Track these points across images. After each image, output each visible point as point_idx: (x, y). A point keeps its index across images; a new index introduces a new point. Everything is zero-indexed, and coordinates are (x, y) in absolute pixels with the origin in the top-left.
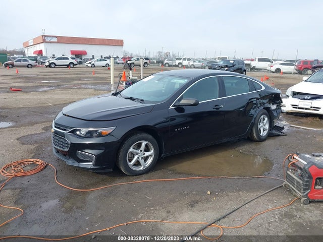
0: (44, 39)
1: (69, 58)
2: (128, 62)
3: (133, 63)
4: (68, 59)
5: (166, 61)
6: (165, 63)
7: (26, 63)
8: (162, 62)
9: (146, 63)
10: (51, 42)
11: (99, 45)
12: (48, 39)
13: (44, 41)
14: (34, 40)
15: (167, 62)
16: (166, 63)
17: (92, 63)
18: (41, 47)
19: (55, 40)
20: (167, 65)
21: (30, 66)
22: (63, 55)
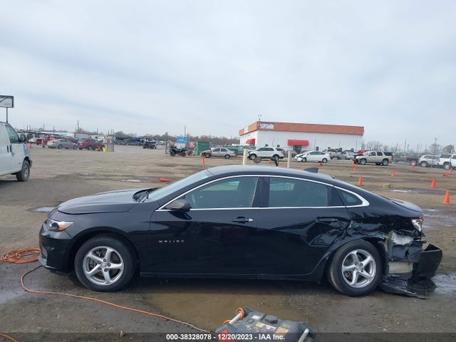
0: (259, 126)
1: (274, 148)
2: (357, 157)
3: (365, 159)
4: (272, 150)
5: (422, 159)
6: (420, 161)
7: (224, 153)
8: (416, 160)
9: (387, 159)
10: (266, 130)
11: (332, 133)
12: (263, 126)
13: (259, 129)
14: (250, 127)
15: (424, 160)
16: (423, 162)
17: (303, 156)
18: (255, 135)
19: (271, 127)
20: (424, 165)
21: (227, 157)
22: (267, 145)
